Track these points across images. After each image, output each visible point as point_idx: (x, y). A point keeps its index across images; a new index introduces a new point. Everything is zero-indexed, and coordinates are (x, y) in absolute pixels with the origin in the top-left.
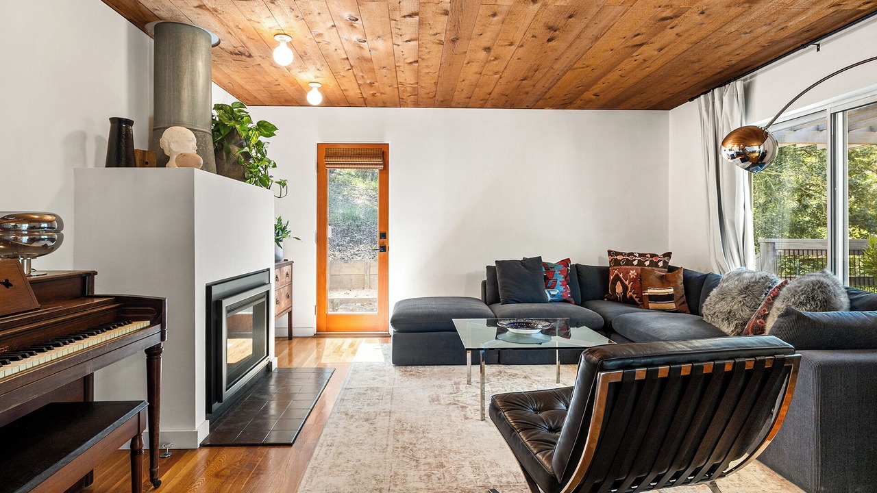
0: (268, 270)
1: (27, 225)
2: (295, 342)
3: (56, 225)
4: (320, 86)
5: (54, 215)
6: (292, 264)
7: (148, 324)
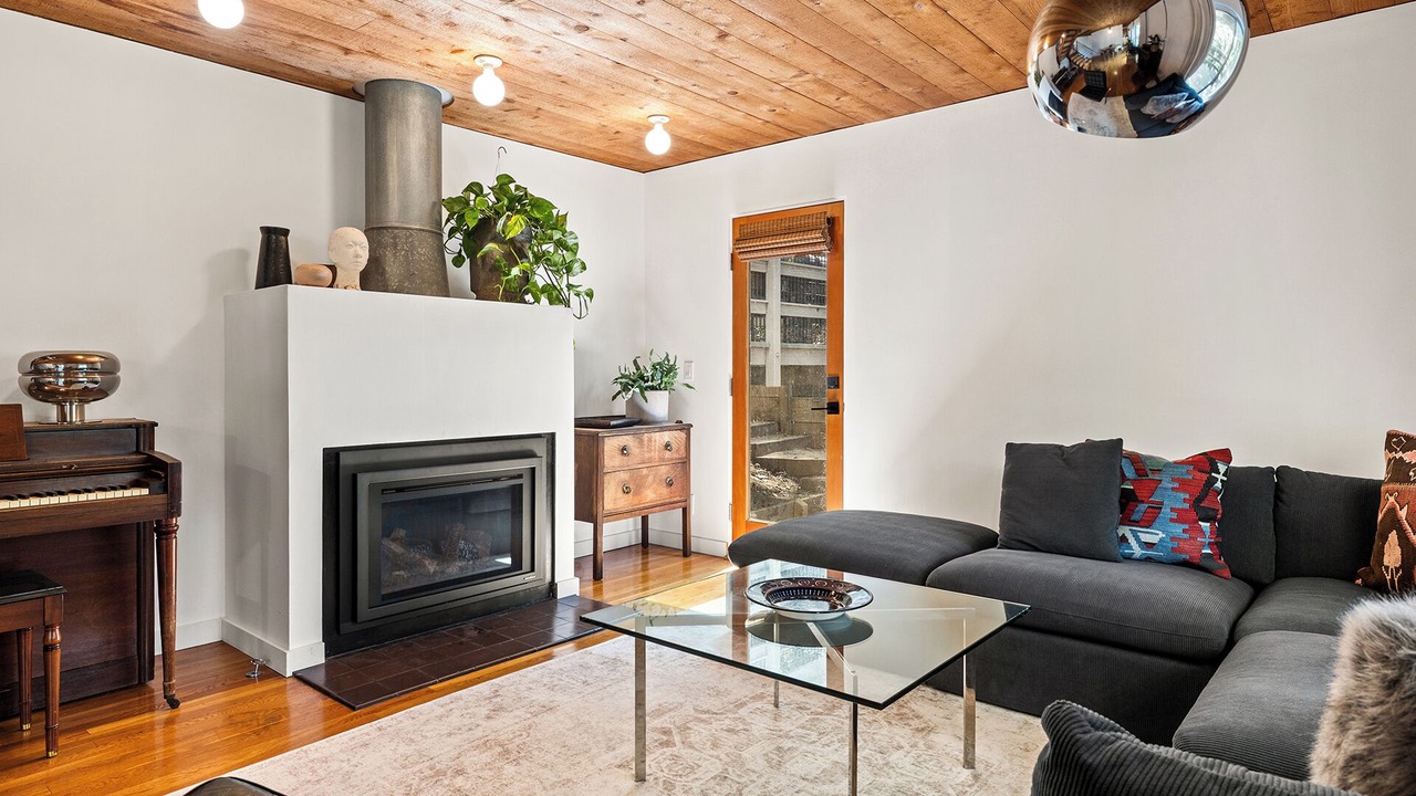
1: (63, 366)
2: (693, 558)
3: (102, 366)
4: (667, 120)
6: (687, 429)
7: (145, 491)
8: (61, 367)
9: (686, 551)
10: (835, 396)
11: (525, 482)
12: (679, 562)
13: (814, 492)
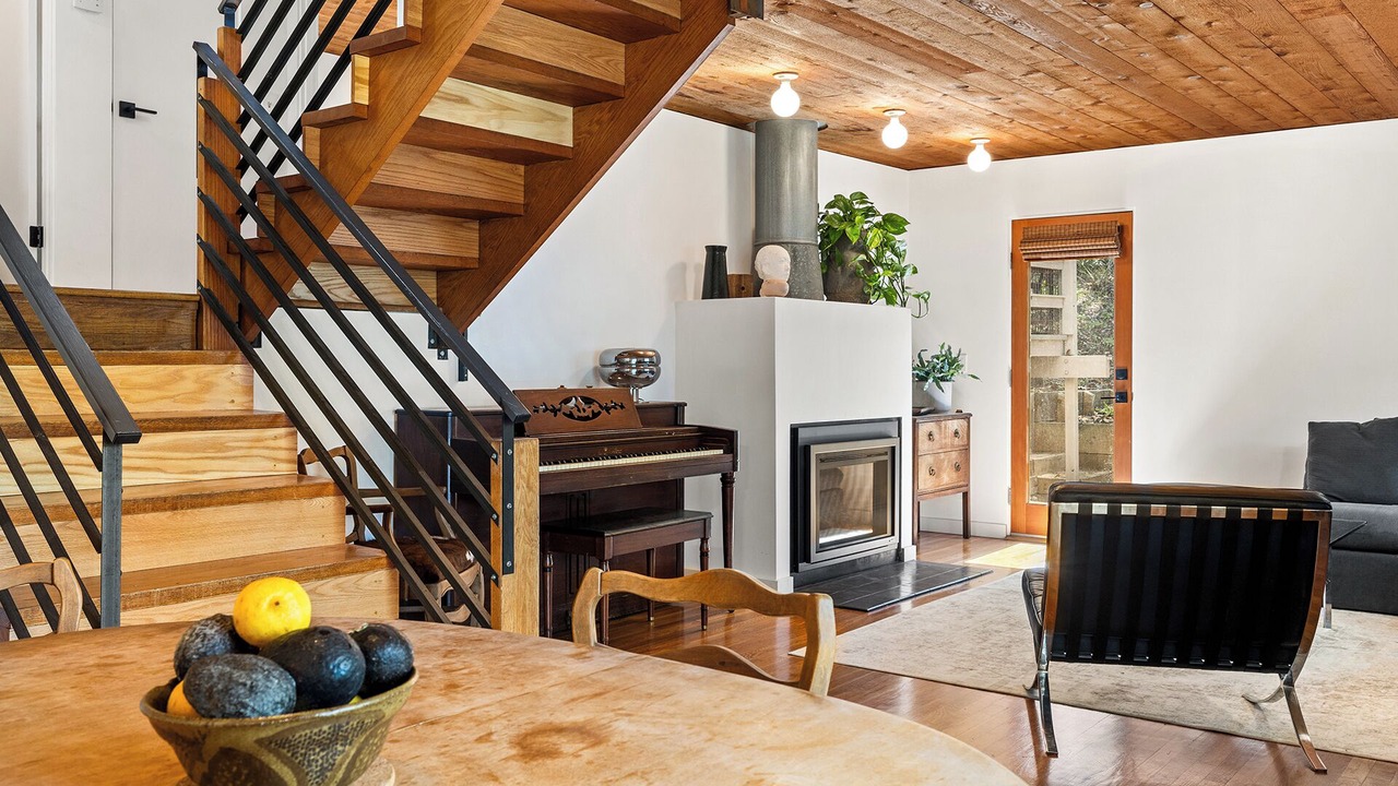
0: (899, 420)
2: (972, 540)
3: (655, 360)
4: (988, 141)
5: (654, 351)
6: (967, 417)
7: (721, 451)
8: (634, 361)
9: (966, 535)
10: (1124, 386)
11: (887, 458)
12: (960, 543)
13: (1099, 469)
